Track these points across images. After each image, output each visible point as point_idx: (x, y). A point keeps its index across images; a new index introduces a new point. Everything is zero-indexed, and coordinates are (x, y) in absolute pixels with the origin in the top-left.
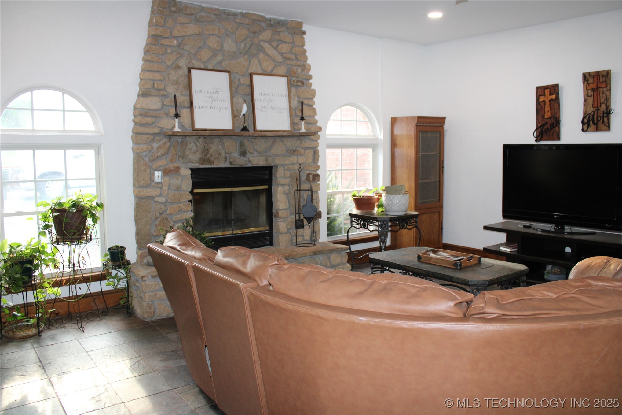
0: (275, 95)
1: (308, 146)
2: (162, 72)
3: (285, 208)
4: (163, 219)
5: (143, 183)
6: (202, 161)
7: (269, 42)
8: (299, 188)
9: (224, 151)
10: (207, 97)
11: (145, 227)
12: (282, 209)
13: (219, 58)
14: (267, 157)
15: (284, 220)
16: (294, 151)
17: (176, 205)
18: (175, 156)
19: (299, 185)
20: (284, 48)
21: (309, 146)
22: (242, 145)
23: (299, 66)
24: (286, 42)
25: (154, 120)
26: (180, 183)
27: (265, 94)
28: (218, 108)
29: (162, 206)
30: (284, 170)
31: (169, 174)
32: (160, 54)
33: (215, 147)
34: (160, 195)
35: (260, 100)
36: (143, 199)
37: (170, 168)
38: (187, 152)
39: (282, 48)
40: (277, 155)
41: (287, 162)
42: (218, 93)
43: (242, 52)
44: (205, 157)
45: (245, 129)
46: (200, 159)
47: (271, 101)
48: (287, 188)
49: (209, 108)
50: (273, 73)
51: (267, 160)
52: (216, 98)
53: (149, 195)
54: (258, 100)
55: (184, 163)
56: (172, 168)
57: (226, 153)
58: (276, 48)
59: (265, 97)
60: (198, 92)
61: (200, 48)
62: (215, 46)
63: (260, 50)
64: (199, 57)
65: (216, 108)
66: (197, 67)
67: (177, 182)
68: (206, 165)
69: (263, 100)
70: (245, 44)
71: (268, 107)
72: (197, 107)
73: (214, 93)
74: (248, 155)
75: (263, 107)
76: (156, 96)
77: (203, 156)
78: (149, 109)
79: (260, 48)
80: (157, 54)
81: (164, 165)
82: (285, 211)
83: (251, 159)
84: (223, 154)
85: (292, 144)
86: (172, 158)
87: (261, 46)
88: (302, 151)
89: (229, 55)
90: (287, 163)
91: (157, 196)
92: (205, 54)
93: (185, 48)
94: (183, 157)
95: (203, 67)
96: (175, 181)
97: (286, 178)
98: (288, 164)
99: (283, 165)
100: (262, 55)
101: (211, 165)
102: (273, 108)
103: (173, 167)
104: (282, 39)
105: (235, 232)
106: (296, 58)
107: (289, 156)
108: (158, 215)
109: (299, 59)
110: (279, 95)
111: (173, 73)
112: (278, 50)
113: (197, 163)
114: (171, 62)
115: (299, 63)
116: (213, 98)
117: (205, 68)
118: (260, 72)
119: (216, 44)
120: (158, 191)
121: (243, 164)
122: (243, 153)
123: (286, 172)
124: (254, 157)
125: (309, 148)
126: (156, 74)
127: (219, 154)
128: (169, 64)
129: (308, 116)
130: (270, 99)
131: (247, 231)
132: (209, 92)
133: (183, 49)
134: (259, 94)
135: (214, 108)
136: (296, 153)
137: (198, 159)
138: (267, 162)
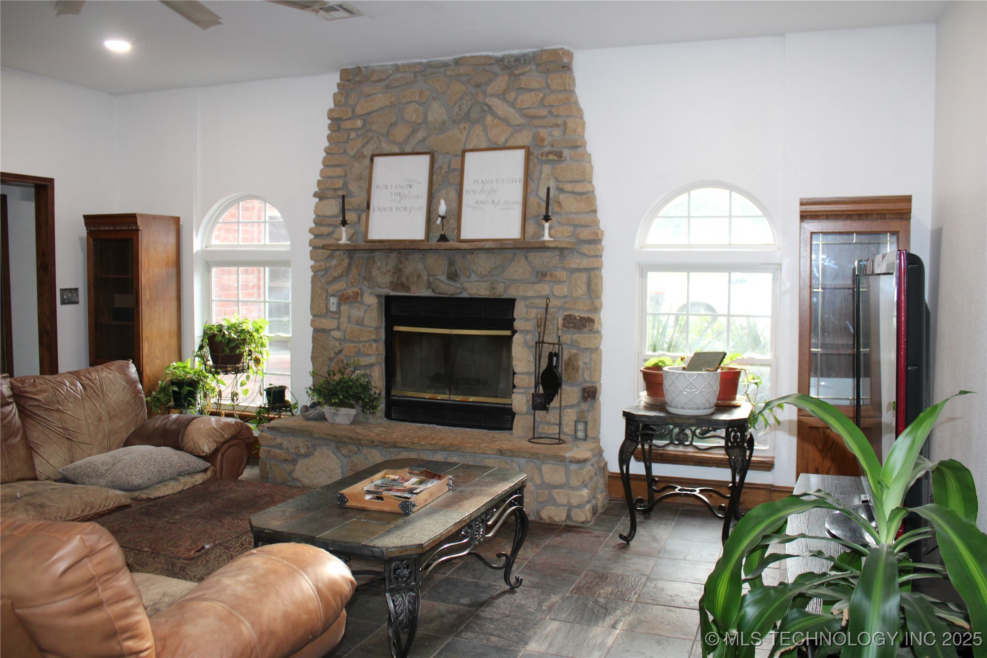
0: (502, 181)
1: (574, 266)
2: (345, 165)
3: (526, 370)
4: (338, 361)
5: (317, 311)
6: (394, 286)
7: (502, 96)
8: (541, 340)
9: (426, 273)
10: (393, 194)
11: (321, 369)
12: (522, 371)
13: (420, 135)
14: (492, 284)
15: (523, 391)
16: (544, 275)
17: (353, 345)
18: (356, 277)
19: (541, 335)
20: (527, 100)
21: (577, 267)
22: (451, 264)
23: (557, 125)
24: (532, 90)
25: (331, 229)
26: (362, 315)
27: (484, 182)
28: (408, 209)
29: (337, 344)
30: (527, 306)
31: (347, 301)
32: (341, 142)
33: (413, 265)
34: (338, 328)
35: (474, 192)
36: (319, 332)
37: (347, 293)
38: (375, 272)
39: (522, 101)
40: (514, 280)
41: (530, 293)
42: (410, 187)
43: (456, 119)
44: (398, 279)
45: (443, 238)
46: (392, 283)
47: (494, 191)
48: (529, 337)
49: (394, 209)
50: (508, 145)
51: (493, 288)
52: (406, 194)
53: (323, 327)
54: (471, 192)
55: (369, 288)
56: (351, 294)
57: (429, 275)
58: (512, 105)
59: (484, 186)
60: (382, 187)
61: (392, 124)
62: (413, 118)
63: (485, 111)
64: (392, 138)
65: (406, 208)
66: (388, 152)
67: (358, 313)
68: (400, 292)
69: (479, 191)
70: (459, 107)
71: (487, 202)
72: (376, 209)
73: (406, 186)
74: (463, 279)
75: (479, 202)
76: (333, 198)
77: (396, 279)
78: (325, 216)
79: (486, 108)
80: (338, 142)
81: (342, 288)
82: (525, 376)
83: (466, 285)
84: (425, 278)
85: (543, 262)
86: (353, 280)
87: (487, 105)
88: (562, 275)
89: (435, 128)
90: (529, 295)
91: (334, 330)
92: (400, 132)
93: (373, 128)
94: (369, 278)
95: (397, 151)
96: (357, 312)
97: (529, 320)
98: (532, 297)
99: (526, 298)
100: (489, 118)
101: (408, 292)
102: (496, 203)
103: (353, 292)
104: (522, 86)
105: (453, 397)
106: (550, 112)
107: (534, 283)
108: (333, 355)
109: (556, 114)
110: (509, 181)
111: (356, 164)
112: (516, 106)
113: (387, 288)
114: (355, 150)
115: (554, 121)
116: (402, 194)
117: (401, 152)
118: (484, 146)
119: (414, 115)
120: (333, 324)
121: (451, 292)
122: (453, 276)
123: (530, 310)
124: (471, 282)
125: (579, 270)
126: (336, 169)
127: (419, 276)
128: (352, 153)
129: (574, 213)
130: (492, 188)
131: (471, 399)
132: (398, 187)
133: (371, 130)
134: (475, 181)
135: (401, 209)
136: (548, 278)
137: (388, 283)
138: (493, 291)
